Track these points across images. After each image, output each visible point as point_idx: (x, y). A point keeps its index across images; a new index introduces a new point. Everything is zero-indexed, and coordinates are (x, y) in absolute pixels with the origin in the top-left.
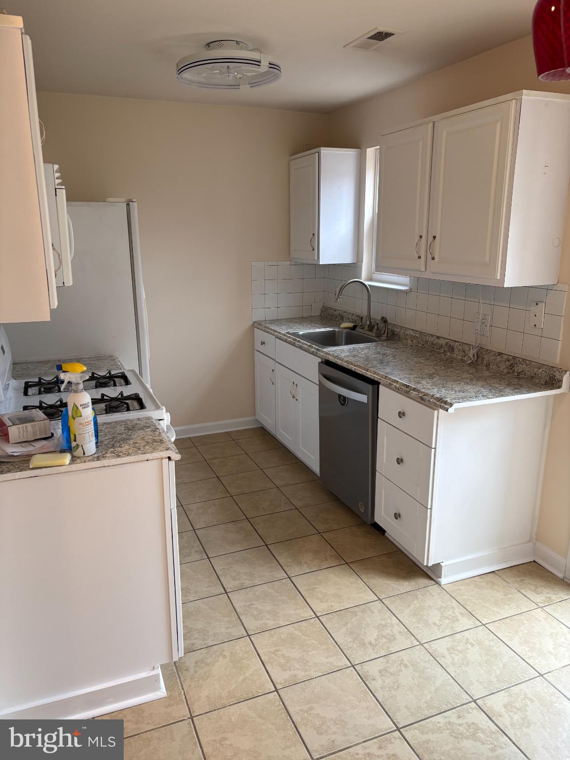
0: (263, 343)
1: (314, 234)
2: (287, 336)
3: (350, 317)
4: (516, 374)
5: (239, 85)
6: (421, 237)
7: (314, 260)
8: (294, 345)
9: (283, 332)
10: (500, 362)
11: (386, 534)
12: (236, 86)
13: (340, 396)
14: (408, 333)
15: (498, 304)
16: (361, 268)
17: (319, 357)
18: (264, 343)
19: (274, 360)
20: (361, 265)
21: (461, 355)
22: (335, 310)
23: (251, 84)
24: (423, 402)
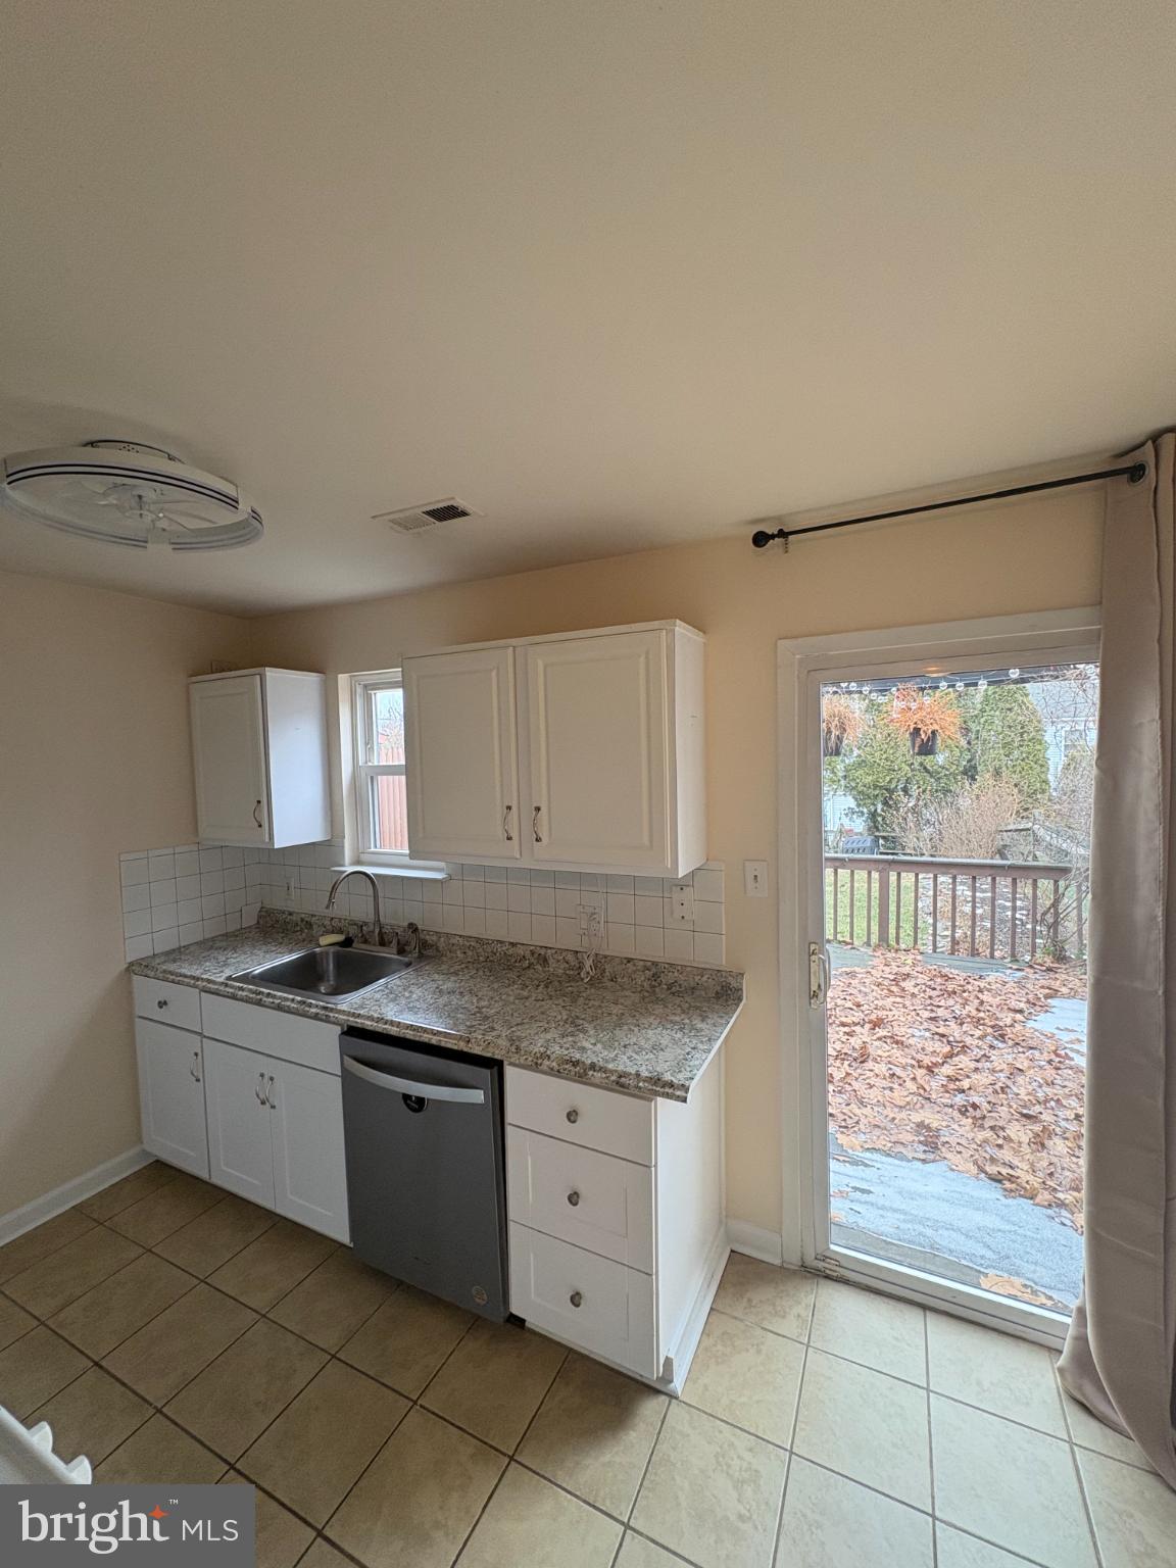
0: (162, 1004)
1: (259, 802)
2: (232, 987)
3: (327, 922)
4: (665, 987)
5: (146, 542)
6: (509, 808)
7: (263, 842)
8: (259, 1003)
9: (221, 980)
10: (635, 972)
11: (527, 1324)
12: (140, 543)
13: (406, 1097)
14: (453, 941)
15: (615, 891)
16: (343, 847)
17: (334, 1023)
18: (165, 1003)
19: (200, 1034)
20: (343, 843)
21: (562, 967)
22: (290, 914)
23: (173, 543)
24: (626, 1090)
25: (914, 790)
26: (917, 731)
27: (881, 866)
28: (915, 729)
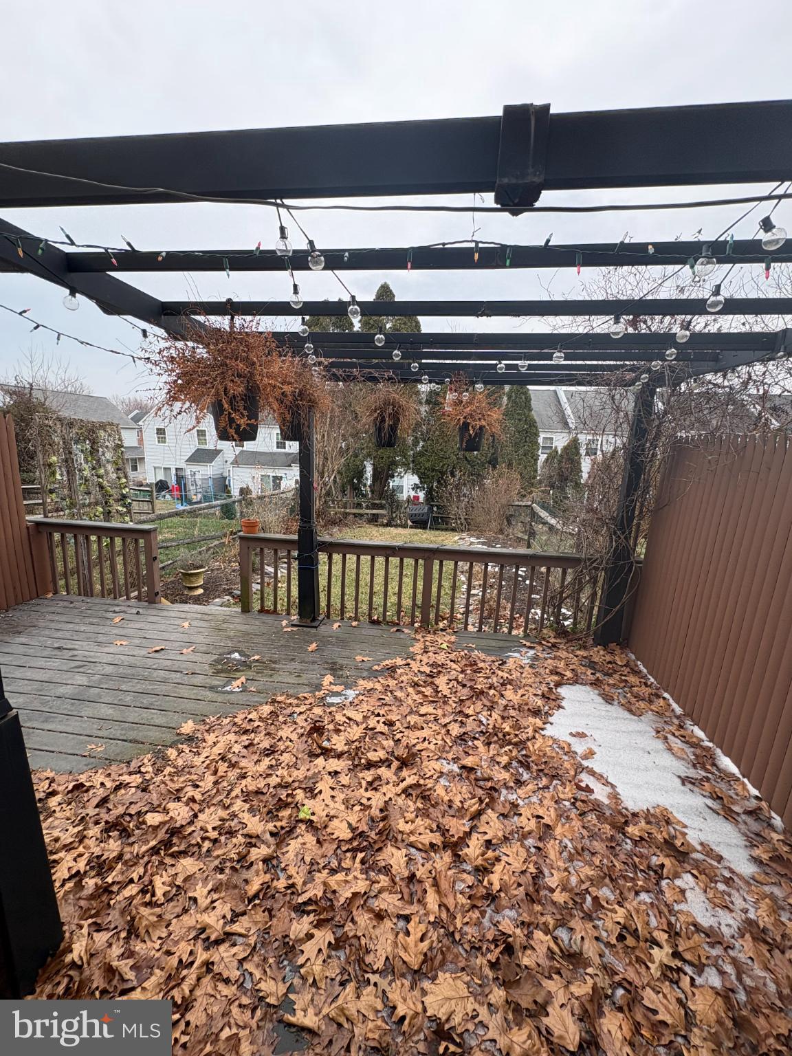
25: (458, 474)
26: (466, 425)
27: (427, 555)
28: (464, 423)
